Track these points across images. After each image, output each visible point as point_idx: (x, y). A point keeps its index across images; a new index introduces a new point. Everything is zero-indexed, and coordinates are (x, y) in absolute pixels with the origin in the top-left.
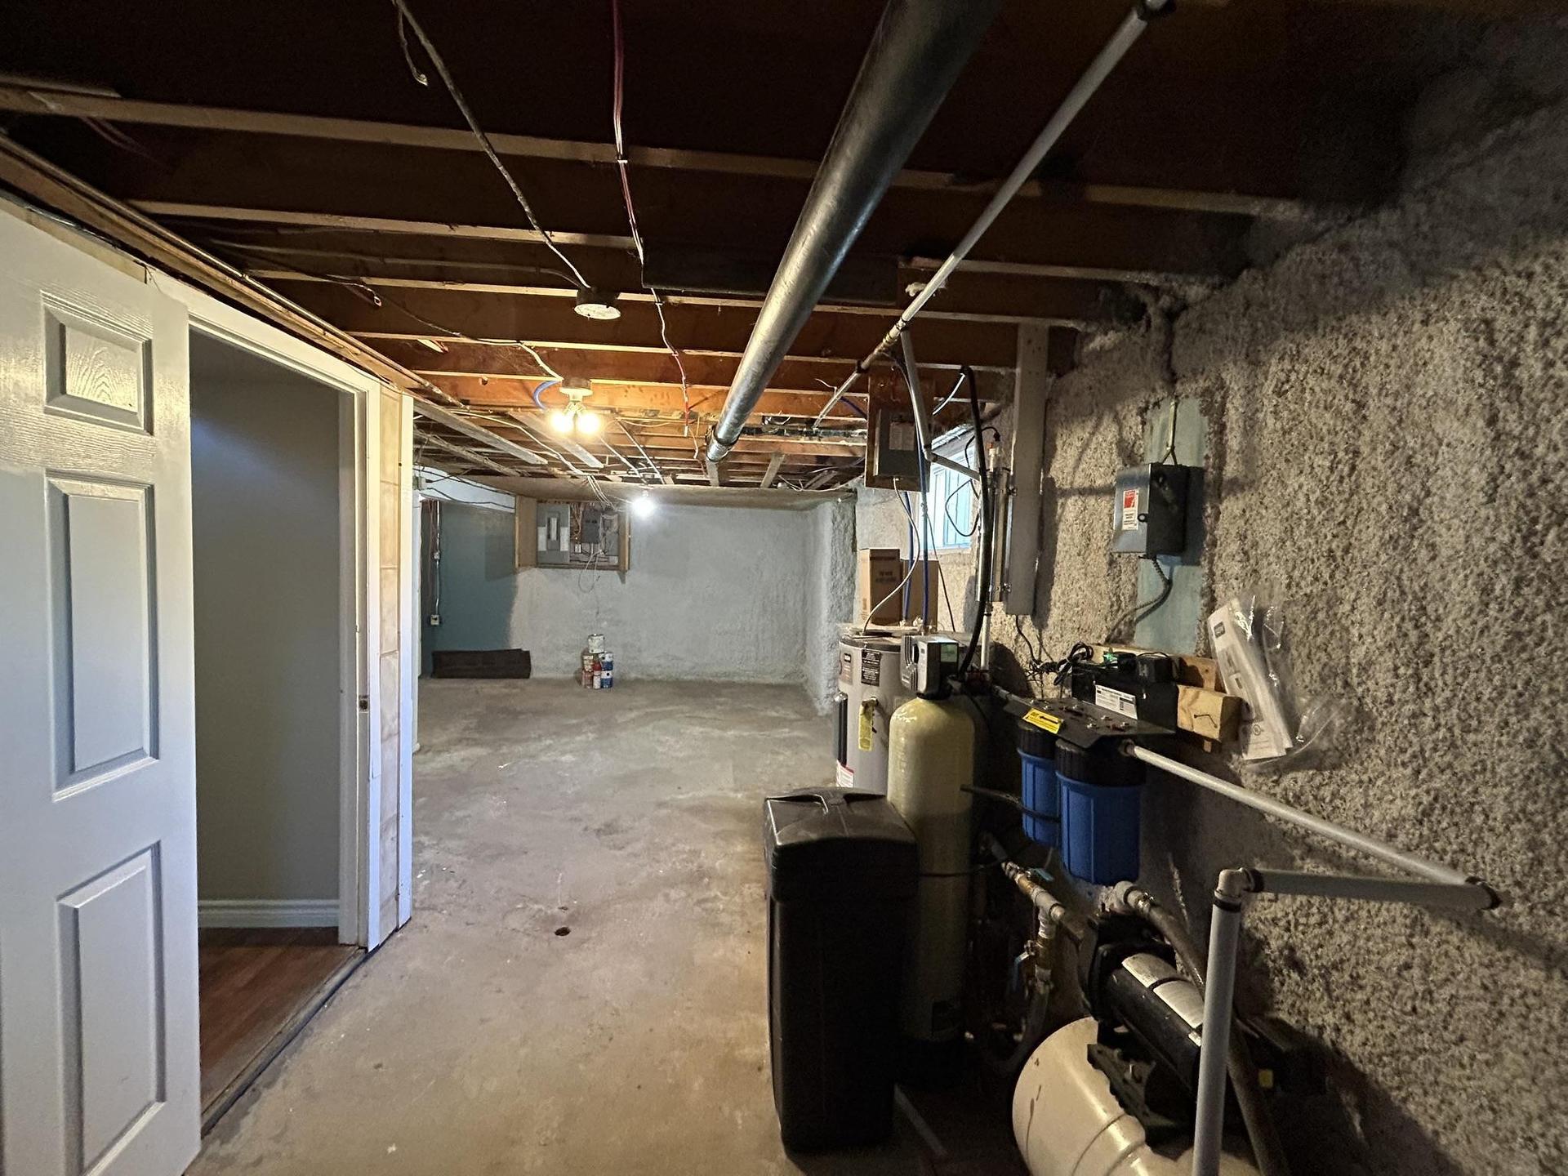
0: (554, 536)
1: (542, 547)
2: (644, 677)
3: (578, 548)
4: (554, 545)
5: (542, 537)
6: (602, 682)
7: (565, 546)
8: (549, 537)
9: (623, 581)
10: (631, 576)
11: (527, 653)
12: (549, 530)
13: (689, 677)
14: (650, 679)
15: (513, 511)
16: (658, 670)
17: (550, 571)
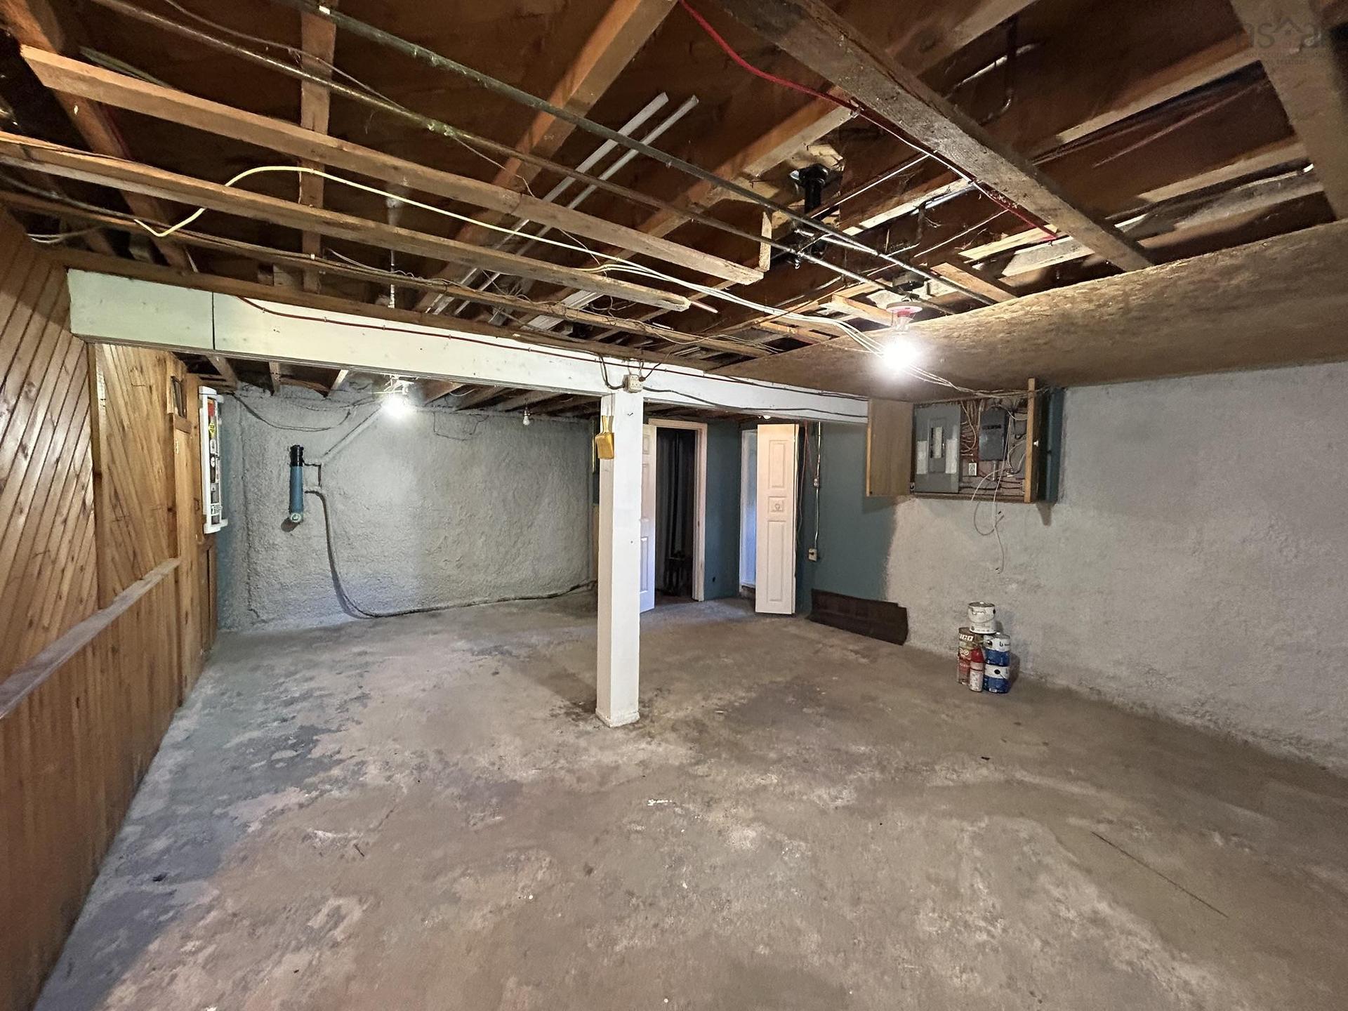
0: (938, 454)
1: (922, 468)
2: (1084, 690)
3: (972, 468)
4: (938, 465)
5: (922, 455)
6: (986, 683)
7: (952, 467)
8: (931, 454)
9: (1047, 521)
10: (1061, 512)
11: (905, 609)
12: (932, 444)
13: (1189, 720)
14: (1095, 697)
15: (864, 420)
16: (1112, 684)
17: (934, 502)
